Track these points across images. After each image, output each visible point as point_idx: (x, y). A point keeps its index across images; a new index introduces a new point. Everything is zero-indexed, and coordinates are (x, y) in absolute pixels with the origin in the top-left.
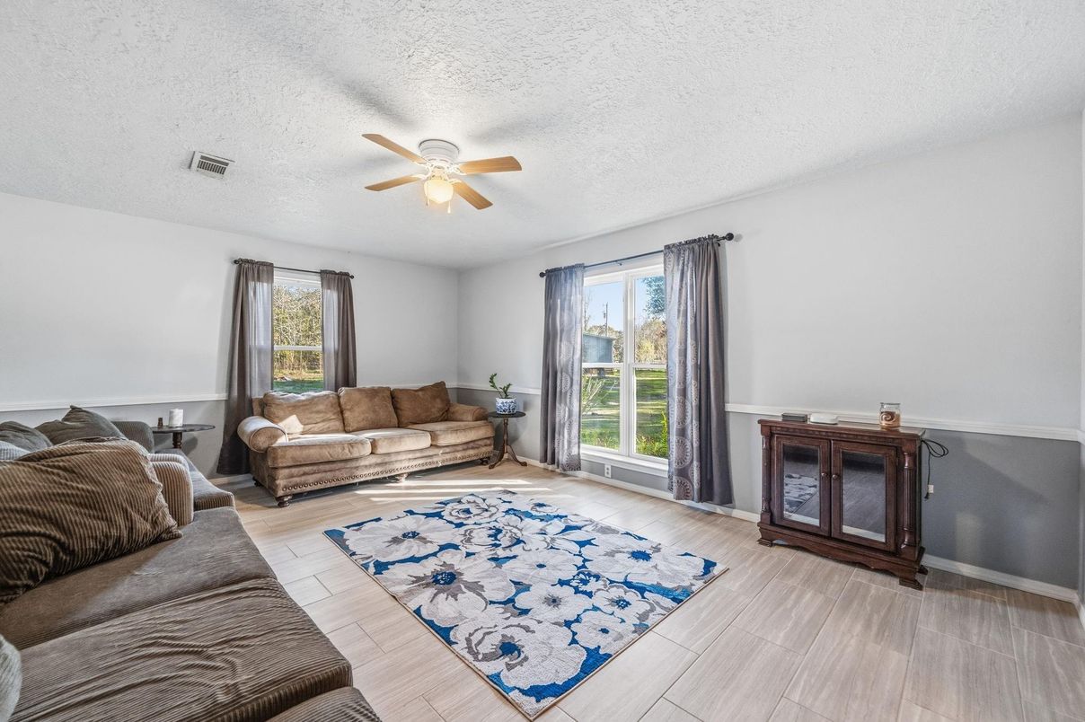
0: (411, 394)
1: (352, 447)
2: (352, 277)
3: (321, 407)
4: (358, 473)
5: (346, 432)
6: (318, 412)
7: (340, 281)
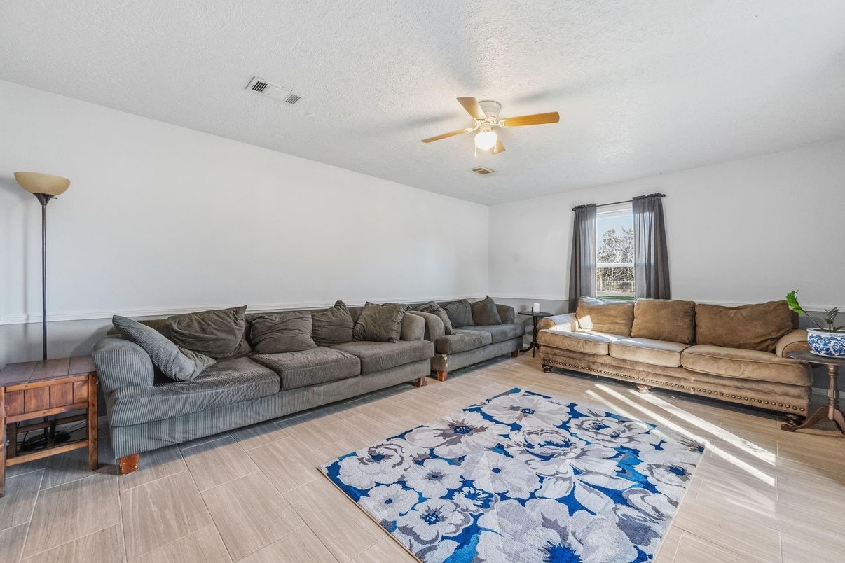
0: (718, 311)
1: (586, 343)
2: (664, 196)
3: (613, 312)
4: (594, 367)
5: (630, 336)
6: (609, 316)
7: (652, 204)
